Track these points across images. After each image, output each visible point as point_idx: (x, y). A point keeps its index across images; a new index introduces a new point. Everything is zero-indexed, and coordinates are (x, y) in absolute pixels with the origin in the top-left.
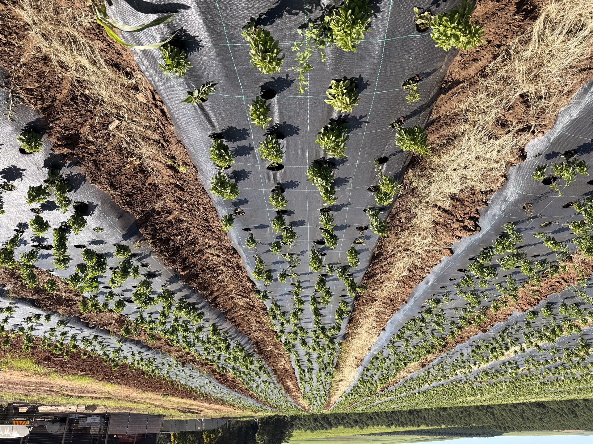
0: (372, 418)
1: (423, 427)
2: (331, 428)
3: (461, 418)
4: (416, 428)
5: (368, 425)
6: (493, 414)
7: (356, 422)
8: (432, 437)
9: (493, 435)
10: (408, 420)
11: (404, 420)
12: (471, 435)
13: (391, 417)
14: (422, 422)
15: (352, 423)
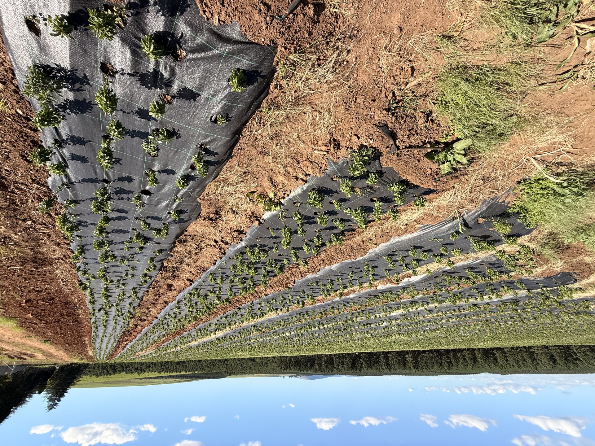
0: (150, 366)
1: (183, 373)
2: (114, 374)
3: (208, 367)
4: (178, 374)
5: (145, 371)
6: (227, 365)
7: (137, 369)
8: (185, 379)
9: (221, 378)
10: (175, 368)
11: (172, 368)
12: (208, 378)
13: (164, 366)
14: (183, 369)
15: (133, 370)
